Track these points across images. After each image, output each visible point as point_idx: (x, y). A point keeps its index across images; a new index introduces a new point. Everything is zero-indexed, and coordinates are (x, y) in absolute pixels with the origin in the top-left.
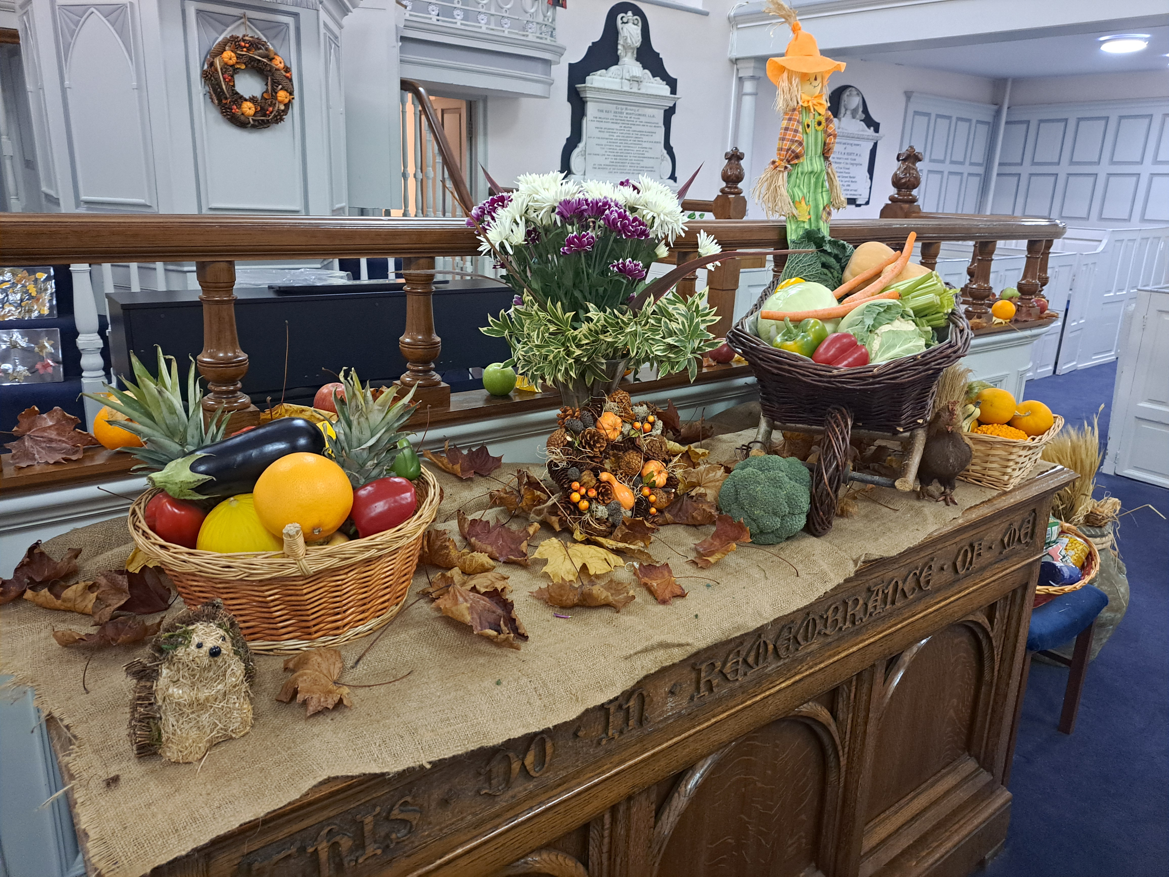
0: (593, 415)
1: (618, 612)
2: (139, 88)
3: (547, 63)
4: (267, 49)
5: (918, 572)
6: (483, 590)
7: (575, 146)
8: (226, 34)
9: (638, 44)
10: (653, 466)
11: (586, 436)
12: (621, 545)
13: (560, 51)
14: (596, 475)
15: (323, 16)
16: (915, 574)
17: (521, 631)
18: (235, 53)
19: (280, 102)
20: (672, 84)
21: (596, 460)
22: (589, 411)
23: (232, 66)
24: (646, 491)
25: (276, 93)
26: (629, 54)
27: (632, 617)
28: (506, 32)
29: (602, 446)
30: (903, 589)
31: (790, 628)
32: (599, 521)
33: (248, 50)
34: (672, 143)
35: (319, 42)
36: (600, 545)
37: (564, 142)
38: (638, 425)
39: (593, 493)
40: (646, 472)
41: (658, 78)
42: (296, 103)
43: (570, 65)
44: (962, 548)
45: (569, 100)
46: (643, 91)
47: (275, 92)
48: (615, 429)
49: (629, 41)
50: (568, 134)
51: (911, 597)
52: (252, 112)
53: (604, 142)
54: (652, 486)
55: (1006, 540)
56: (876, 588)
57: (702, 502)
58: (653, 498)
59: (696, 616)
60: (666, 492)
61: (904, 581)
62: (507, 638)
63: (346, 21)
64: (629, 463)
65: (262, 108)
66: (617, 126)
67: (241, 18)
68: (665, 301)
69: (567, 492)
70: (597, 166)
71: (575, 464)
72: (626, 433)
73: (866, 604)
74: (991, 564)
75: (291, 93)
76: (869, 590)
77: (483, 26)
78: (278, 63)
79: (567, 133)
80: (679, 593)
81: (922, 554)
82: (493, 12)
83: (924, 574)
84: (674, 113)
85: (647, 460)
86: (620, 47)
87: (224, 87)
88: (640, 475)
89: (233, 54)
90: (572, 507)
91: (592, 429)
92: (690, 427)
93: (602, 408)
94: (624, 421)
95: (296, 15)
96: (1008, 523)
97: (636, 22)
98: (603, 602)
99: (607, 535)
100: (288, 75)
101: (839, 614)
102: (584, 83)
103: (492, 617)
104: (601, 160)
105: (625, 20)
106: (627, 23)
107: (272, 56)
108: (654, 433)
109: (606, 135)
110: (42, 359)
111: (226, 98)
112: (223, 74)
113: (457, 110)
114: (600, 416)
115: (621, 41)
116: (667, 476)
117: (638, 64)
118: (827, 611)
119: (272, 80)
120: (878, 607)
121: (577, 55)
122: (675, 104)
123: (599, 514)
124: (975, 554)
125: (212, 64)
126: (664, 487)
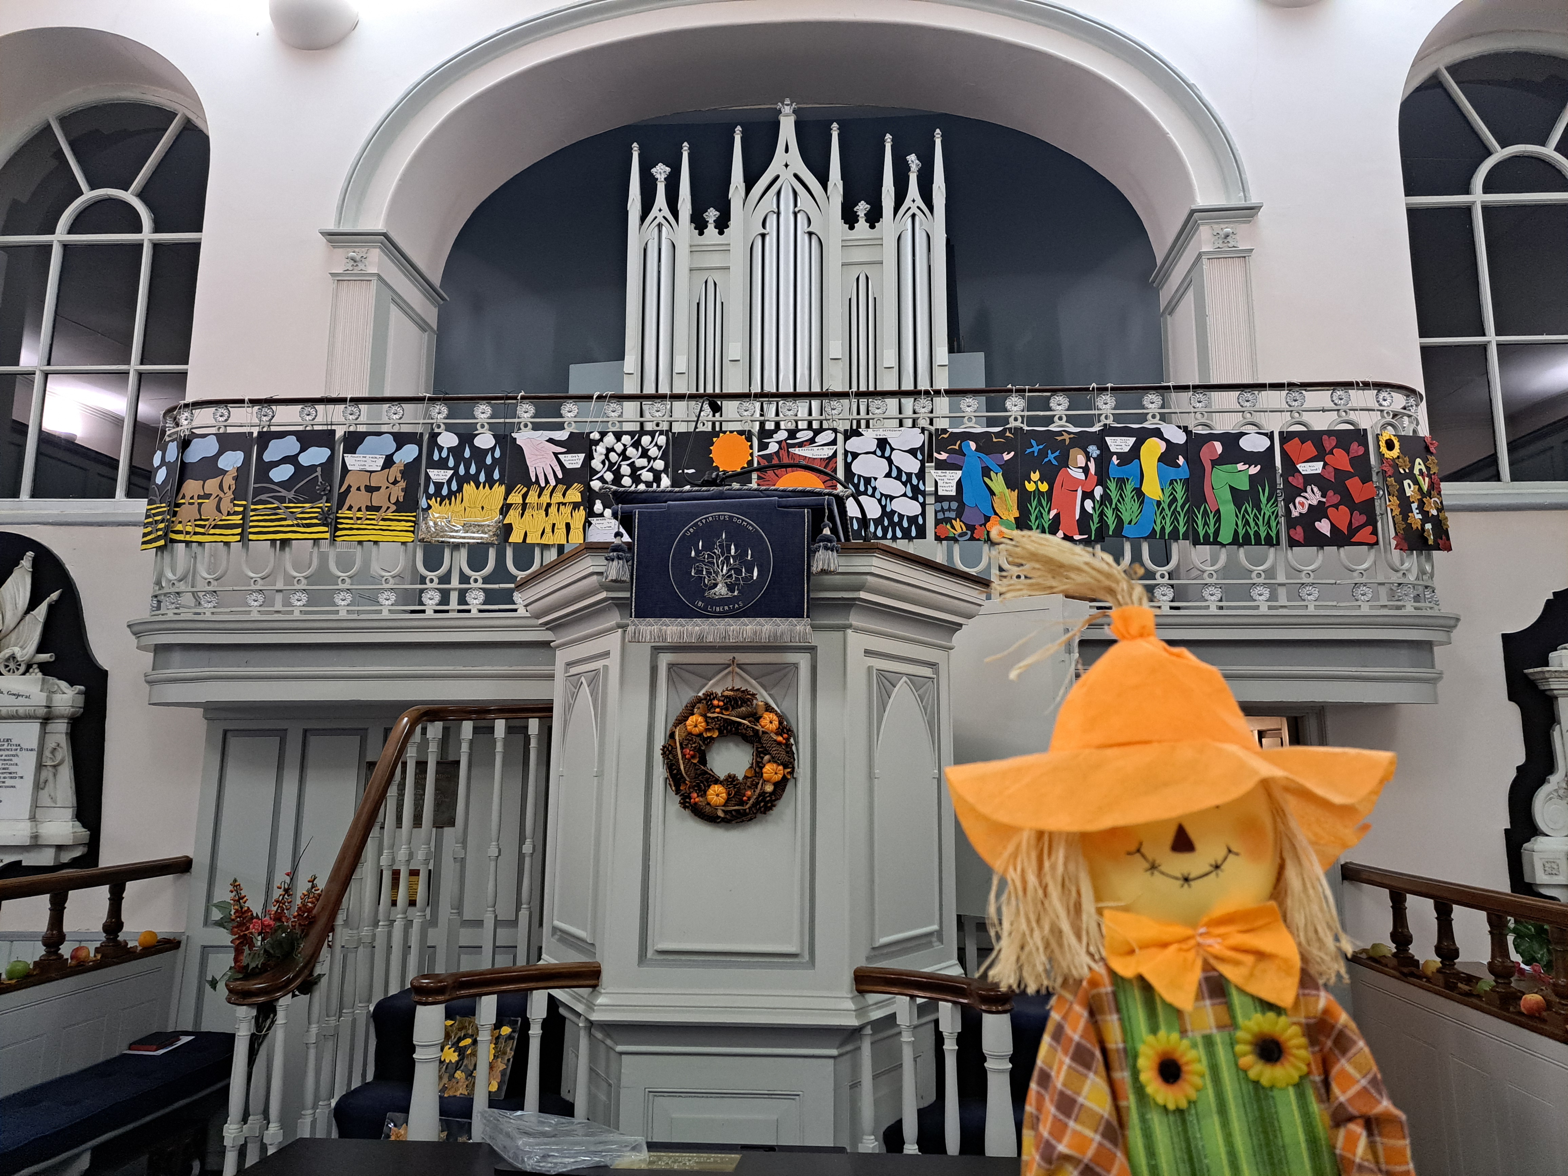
2: (599, 775)
4: (755, 705)
7: (1542, 781)
18: (705, 716)
19: (766, 780)
23: (700, 735)
28: (1311, 608)
33: (724, 710)
35: (844, 684)
37: (1513, 774)
42: (801, 779)
43: (1506, 638)
45: (1511, 698)
47: (760, 766)
50: (1521, 758)
52: (721, 800)
65: (738, 792)
67: (729, 665)
75: (791, 765)
77: (1262, 602)
78: (768, 723)
87: (682, 767)
89: (700, 719)
95: (812, 650)
100: (786, 738)
102: (1547, 664)
107: (760, 713)
112: (682, 748)
119: (760, 748)
121: (1520, 617)
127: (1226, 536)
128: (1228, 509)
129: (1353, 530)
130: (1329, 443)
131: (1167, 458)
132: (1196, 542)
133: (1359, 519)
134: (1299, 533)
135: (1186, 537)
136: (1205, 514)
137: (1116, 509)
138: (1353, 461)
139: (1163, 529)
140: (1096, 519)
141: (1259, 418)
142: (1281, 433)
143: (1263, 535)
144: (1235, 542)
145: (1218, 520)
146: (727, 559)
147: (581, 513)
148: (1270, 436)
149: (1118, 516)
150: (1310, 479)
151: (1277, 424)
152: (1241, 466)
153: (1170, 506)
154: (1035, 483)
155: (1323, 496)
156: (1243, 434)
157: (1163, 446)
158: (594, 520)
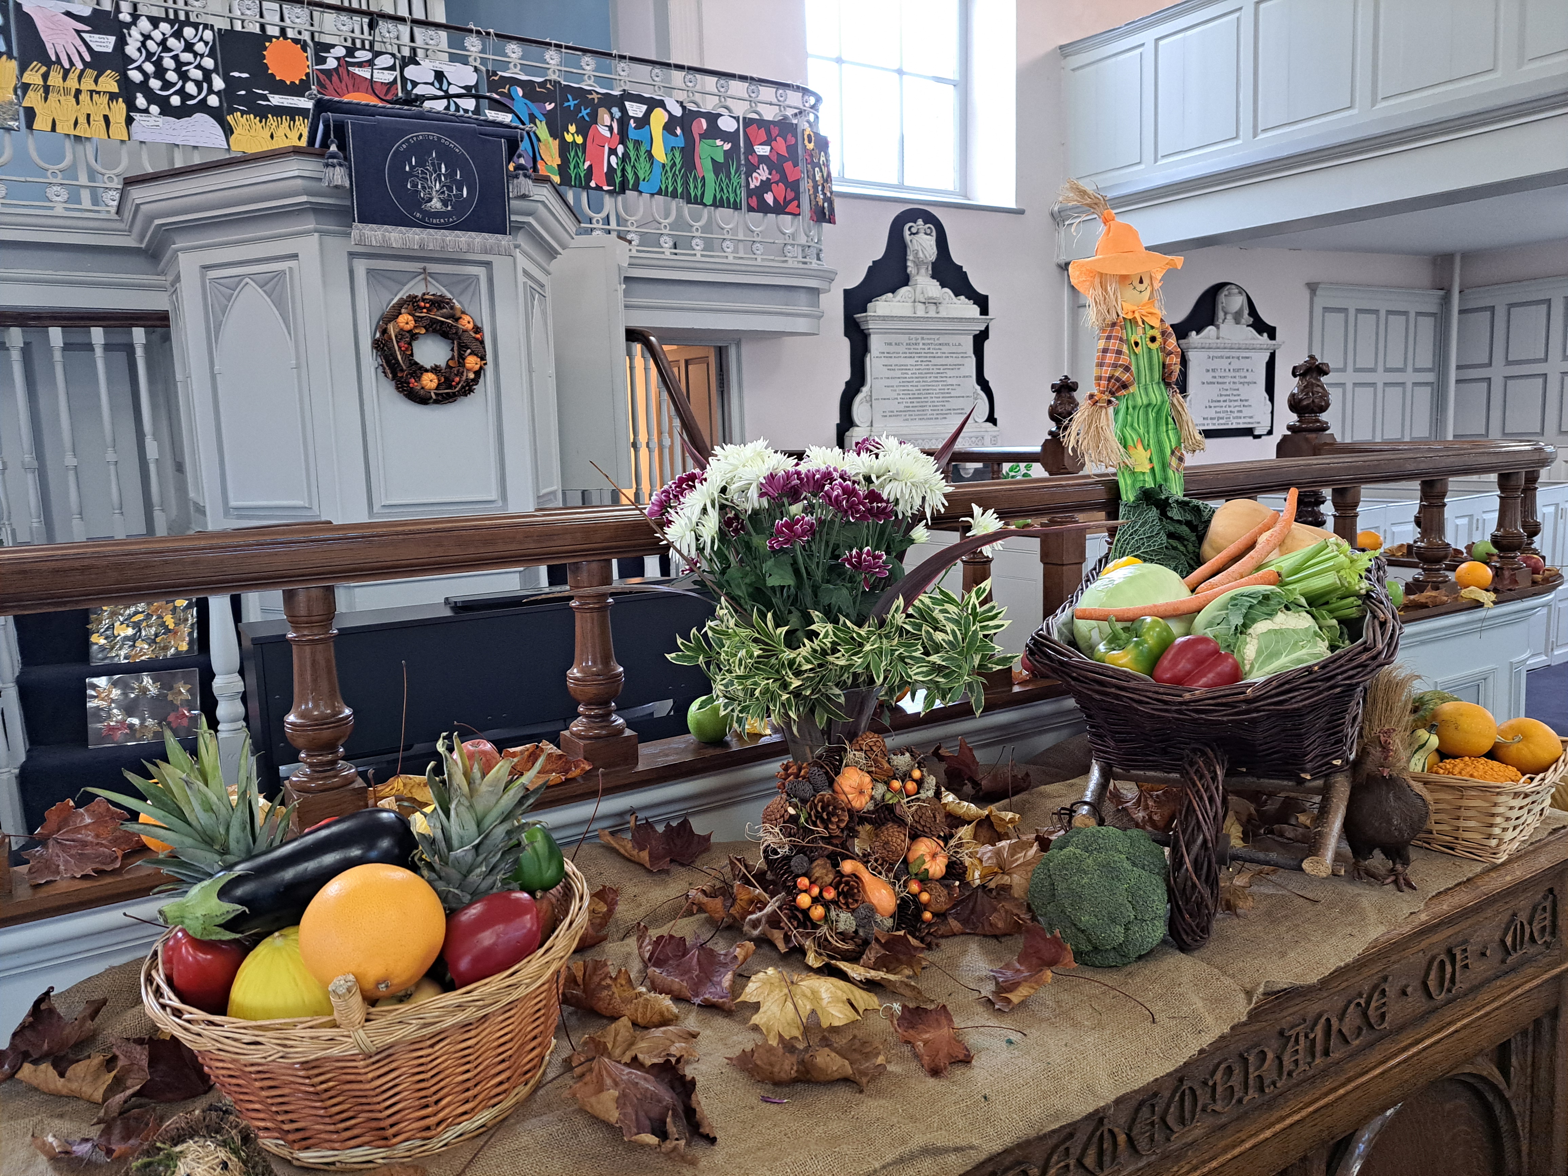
0: (827, 773)
1: (861, 1092)
2: (298, 367)
3: (815, 292)
4: (452, 308)
5: (1362, 1001)
6: (648, 1062)
7: (858, 391)
8: (403, 294)
9: (933, 258)
10: (924, 847)
11: (816, 806)
12: (873, 974)
13: (829, 277)
14: (836, 865)
15: (522, 262)
16: (1359, 1004)
17: (705, 1130)
18: (413, 315)
19: (469, 370)
20: (982, 303)
21: (835, 841)
22: (822, 767)
23: (410, 331)
24: (914, 887)
25: (464, 359)
26: (923, 271)
27: (882, 1102)
28: (759, 260)
29: (840, 821)
30: (1340, 1031)
31: (1153, 1106)
32: (843, 936)
33: (429, 310)
34: (987, 375)
35: (517, 295)
36: (843, 976)
37: (844, 387)
38: (896, 784)
39: (830, 895)
40: (912, 857)
41: (962, 297)
42: (489, 369)
43: (846, 291)
44: (1433, 958)
45: (846, 335)
46: (943, 314)
47: (462, 358)
48: (861, 792)
49: (921, 255)
50: (849, 375)
51: (1357, 1042)
52: (434, 385)
53: (896, 382)
54: (924, 879)
55: (1509, 940)
56: (1293, 1032)
57: (1005, 899)
58: (925, 897)
59: (985, 1098)
60: (947, 886)
61: (1341, 1017)
62: (675, 1149)
63: (554, 266)
64: (887, 843)
65: (446, 379)
66: (912, 361)
67: (421, 273)
68: (927, 601)
69: (793, 891)
70: (888, 414)
71: (801, 850)
72: (878, 797)
73: (1279, 1058)
74: (1489, 981)
75: (483, 358)
76: (1281, 1033)
77: (729, 254)
78: (466, 323)
79: (847, 375)
80: (961, 1057)
81: (1366, 972)
82: (741, 237)
83: (1373, 1004)
84: (987, 337)
85: (914, 837)
86: (909, 264)
87: (399, 357)
88: (905, 861)
89: (410, 318)
90: (800, 916)
91: (827, 794)
92: (995, 776)
93: (841, 761)
94: (874, 780)
95: (488, 264)
96: (1510, 912)
97: (928, 231)
98: (837, 1076)
99: (854, 958)
100: (478, 336)
101: (1233, 1078)
102: (865, 311)
103: (655, 1112)
104: (893, 406)
105: (914, 230)
106: (917, 233)
107: (458, 314)
108: (923, 795)
109: (898, 374)
110: (175, 708)
111: (402, 370)
112: (398, 342)
113: (704, 360)
114: (837, 773)
115: (910, 257)
116: (946, 861)
117: (935, 283)
118: (1213, 1073)
119: (459, 344)
120: (1301, 1062)
121: (855, 279)
122: (987, 328)
123: (842, 927)
124: (1457, 967)
125: (384, 332)
126: (944, 878)
127: (708, 200)
128: (710, 177)
129: (787, 203)
130: (775, 131)
131: (669, 128)
132: (689, 202)
133: (790, 195)
134: (754, 202)
135: (682, 198)
136: (695, 178)
137: (634, 167)
138: (788, 147)
139: (667, 187)
140: (619, 173)
141: (730, 102)
142: (744, 118)
143: (732, 200)
144: (714, 205)
145: (704, 185)
146: (439, 176)
147: (120, 107)
148: (737, 119)
149: (635, 173)
150: (763, 159)
151: (741, 109)
152: (719, 142)
153: (671, 169)
154: (572, 135)
155: (770, 174)
156: (720, 115)
157: (665, 117)
158: (137, 116)
